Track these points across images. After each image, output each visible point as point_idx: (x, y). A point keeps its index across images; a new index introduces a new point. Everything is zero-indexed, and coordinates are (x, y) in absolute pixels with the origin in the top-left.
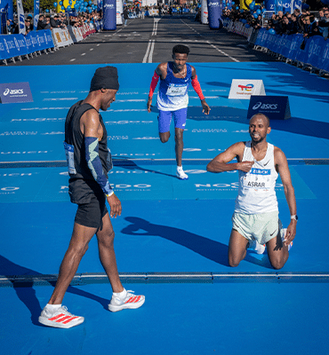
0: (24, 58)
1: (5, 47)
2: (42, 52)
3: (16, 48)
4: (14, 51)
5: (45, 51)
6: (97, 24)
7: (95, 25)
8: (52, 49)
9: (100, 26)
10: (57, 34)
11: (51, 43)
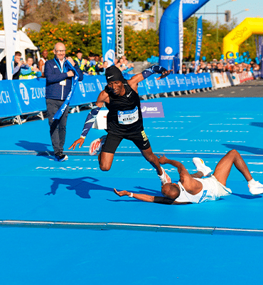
0: (183, 93)
1: (167, 83)
2: (201, 90)
3: (177, 85)
4: (174, 86)
5: (204, 89)
6: (256, 74)
7: (253, 74)
8: (210, 88)
9: (258, 75)
10: (217, 78)
11: (209, 83)
